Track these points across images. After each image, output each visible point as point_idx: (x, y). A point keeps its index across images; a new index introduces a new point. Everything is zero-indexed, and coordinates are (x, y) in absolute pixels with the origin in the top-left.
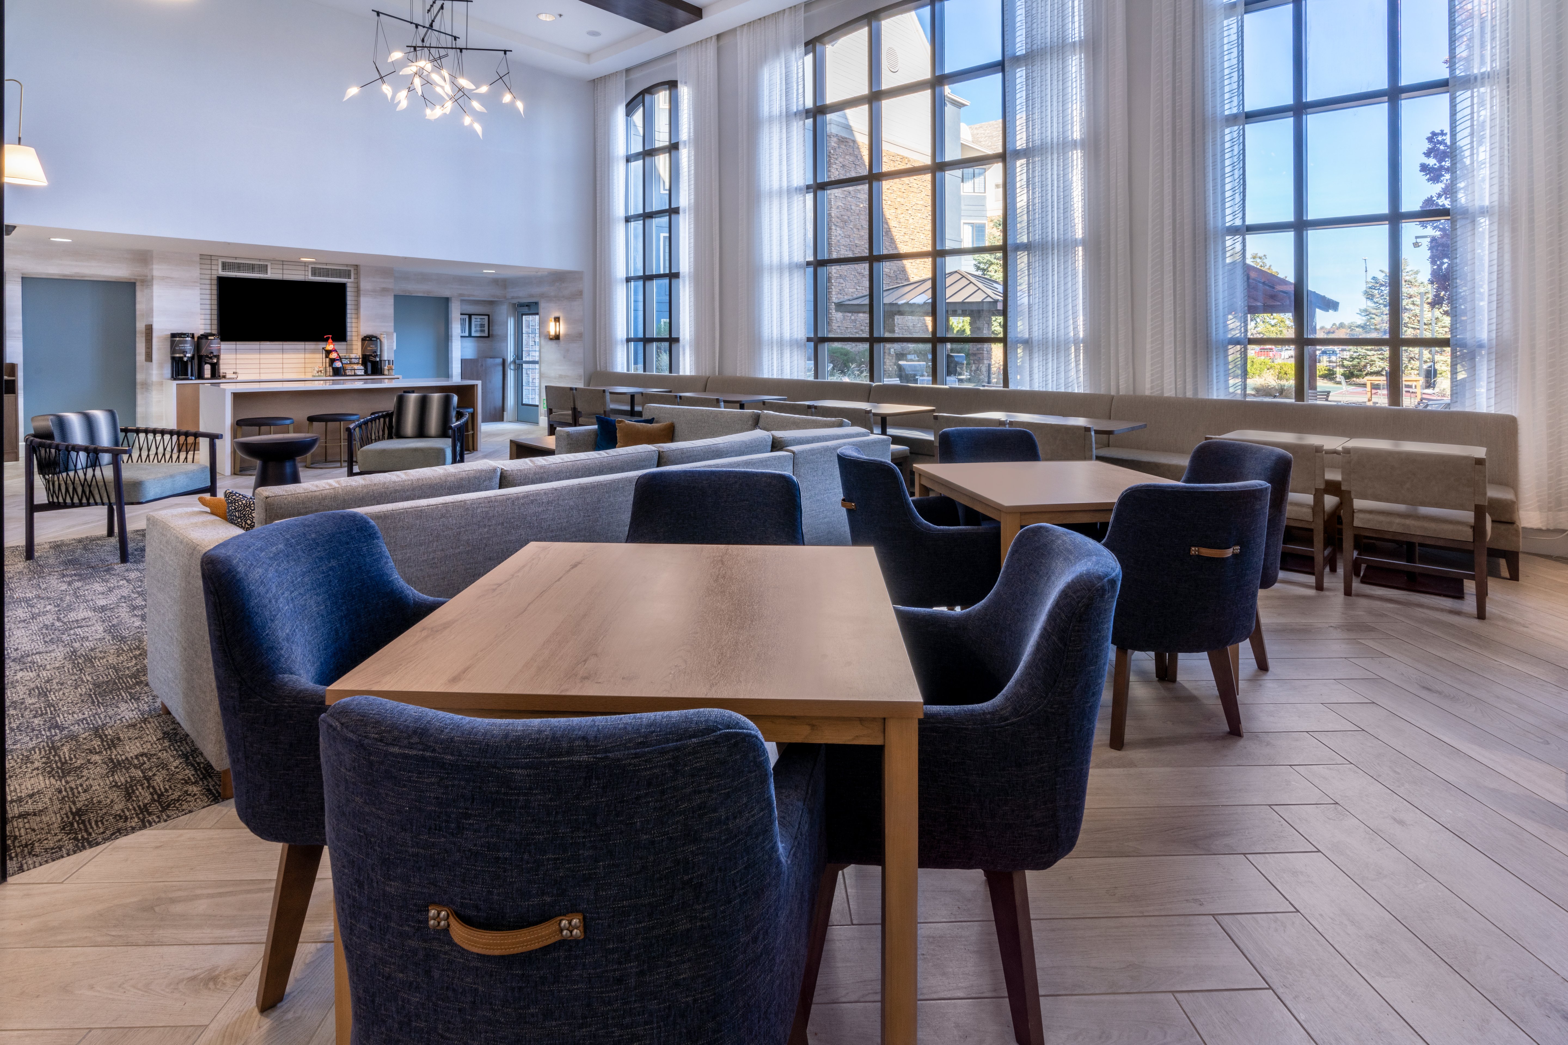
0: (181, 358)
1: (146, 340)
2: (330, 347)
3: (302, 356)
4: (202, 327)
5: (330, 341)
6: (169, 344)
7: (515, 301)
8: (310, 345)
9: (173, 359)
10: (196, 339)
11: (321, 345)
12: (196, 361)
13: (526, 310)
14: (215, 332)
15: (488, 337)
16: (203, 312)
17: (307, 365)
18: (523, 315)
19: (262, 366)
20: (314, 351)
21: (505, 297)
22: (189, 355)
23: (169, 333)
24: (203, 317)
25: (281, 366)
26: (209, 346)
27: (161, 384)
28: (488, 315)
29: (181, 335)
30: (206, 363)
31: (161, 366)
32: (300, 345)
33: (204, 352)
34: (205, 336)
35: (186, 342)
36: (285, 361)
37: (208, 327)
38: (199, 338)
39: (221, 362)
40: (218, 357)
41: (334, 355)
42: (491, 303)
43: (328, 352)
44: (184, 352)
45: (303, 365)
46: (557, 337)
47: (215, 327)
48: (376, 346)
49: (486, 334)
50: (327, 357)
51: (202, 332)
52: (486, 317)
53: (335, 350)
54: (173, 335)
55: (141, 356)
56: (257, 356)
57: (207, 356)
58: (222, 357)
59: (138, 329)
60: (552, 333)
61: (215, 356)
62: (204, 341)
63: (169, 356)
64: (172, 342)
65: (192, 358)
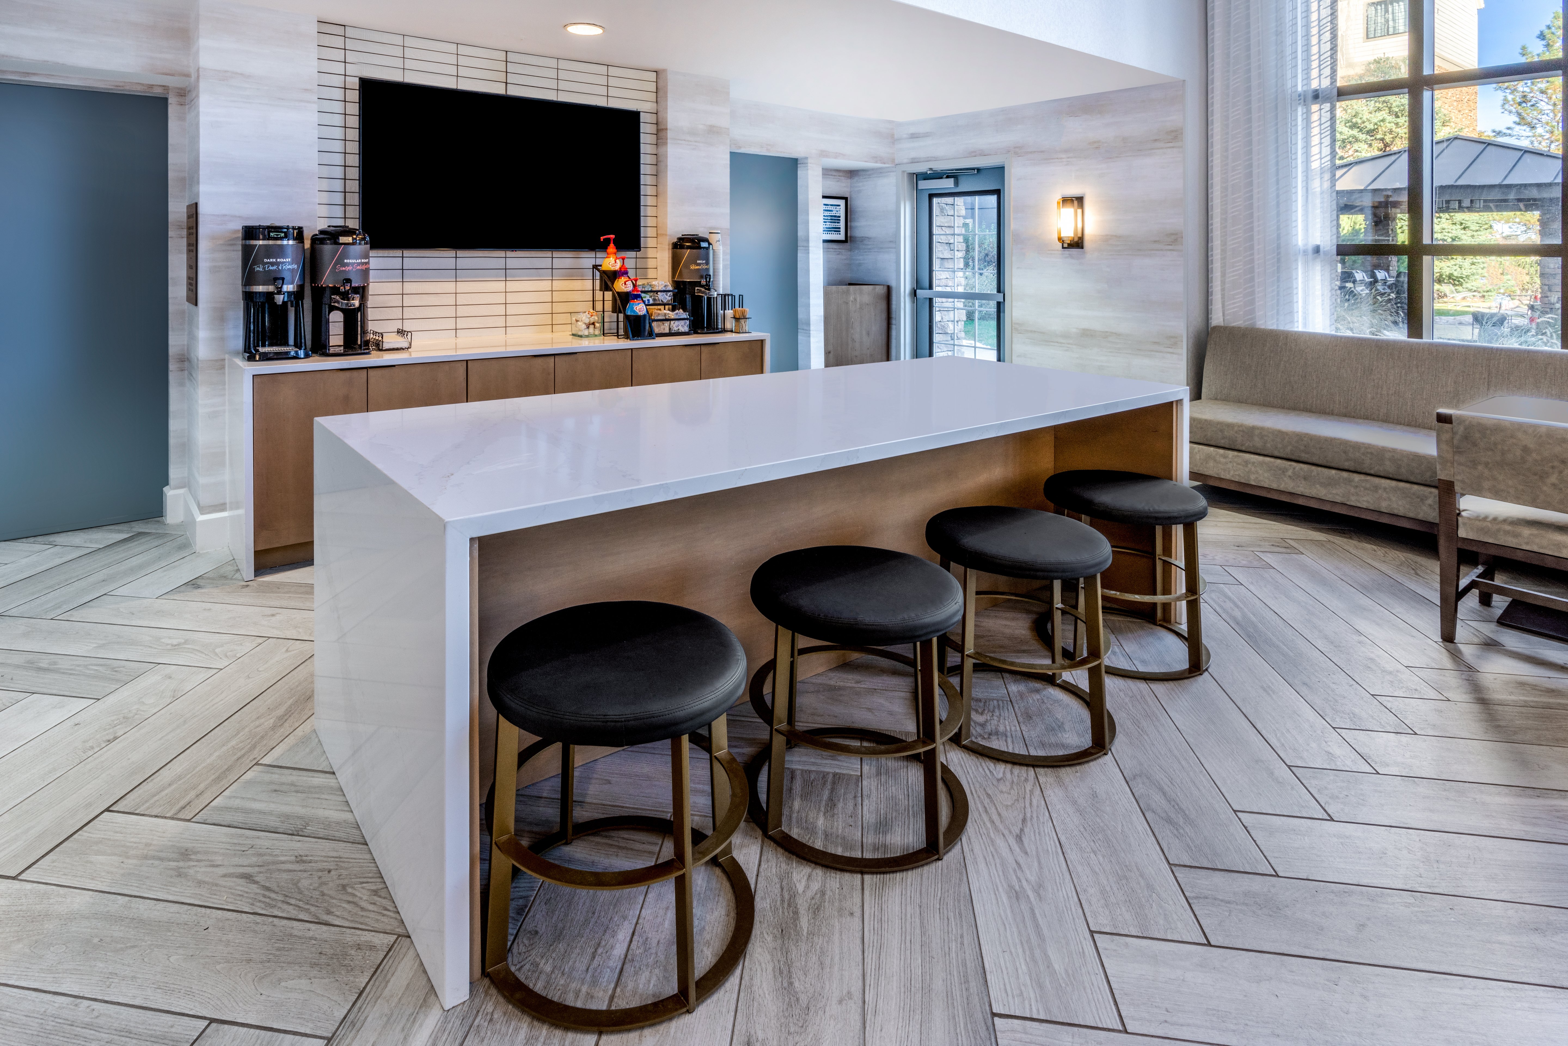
0: (269, 296)
1: (189, 245)
2: (611, 263)
3: (547, 285)
4: (324, 211)
5: (612, 248)
6: (237, 256)
7: (922, 168)
8: (564, 259)
9: (249, 297)
10: (307, 244)
11: (587, 259)
12: (307, 303)
13: (948, 184)
14: (354, 224)
15: (845, 241)
16: (325, 171)
17: (558, 308)
18: (931, 196)
19: (461, 311)
20: (573, 274)
21: (893, 160)
22: (288, 288)
23: (237, 226)
24: (325, 185)
25: (501, 310)
26: (340, 262)
27: (219, 365)
28: (846, 199)
29: (273, 231)
30: (332, 309)
31: (220, 318)
32: (541, 259)
33: (327, 280)
34: (331, 236)
35: (280, 251)
36: (511, 298)
37: (339, 211)
38: (314, 240)
39: (371, 302)
40: (362, 291)
41: (622, 285)
42: (852, 173)
43: (608, 279)
44: (277, 279)
45: (547, 308)
46: (1077, 244)
47: (354, 212)
48: (707, 263)
49: (842, 237)
50: (605, 287)
51: (323, 225)
52: (842, 203)
53: (623, 272)
54: (250, 233)
55: (177, 291)
56: (450, 287)
57: (335, 290)
58: (373, 288)
59: (171, 218)
60: (1069, 233)
61: (356, 290)
62: (327, 248)
63: (240, 288)
64: (247, 252)
65: (298, 295)
